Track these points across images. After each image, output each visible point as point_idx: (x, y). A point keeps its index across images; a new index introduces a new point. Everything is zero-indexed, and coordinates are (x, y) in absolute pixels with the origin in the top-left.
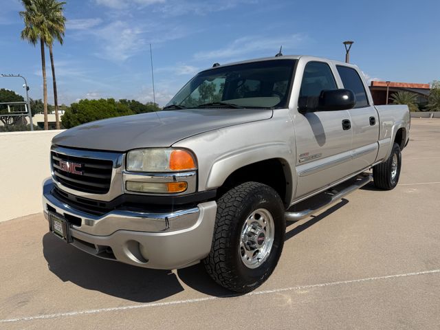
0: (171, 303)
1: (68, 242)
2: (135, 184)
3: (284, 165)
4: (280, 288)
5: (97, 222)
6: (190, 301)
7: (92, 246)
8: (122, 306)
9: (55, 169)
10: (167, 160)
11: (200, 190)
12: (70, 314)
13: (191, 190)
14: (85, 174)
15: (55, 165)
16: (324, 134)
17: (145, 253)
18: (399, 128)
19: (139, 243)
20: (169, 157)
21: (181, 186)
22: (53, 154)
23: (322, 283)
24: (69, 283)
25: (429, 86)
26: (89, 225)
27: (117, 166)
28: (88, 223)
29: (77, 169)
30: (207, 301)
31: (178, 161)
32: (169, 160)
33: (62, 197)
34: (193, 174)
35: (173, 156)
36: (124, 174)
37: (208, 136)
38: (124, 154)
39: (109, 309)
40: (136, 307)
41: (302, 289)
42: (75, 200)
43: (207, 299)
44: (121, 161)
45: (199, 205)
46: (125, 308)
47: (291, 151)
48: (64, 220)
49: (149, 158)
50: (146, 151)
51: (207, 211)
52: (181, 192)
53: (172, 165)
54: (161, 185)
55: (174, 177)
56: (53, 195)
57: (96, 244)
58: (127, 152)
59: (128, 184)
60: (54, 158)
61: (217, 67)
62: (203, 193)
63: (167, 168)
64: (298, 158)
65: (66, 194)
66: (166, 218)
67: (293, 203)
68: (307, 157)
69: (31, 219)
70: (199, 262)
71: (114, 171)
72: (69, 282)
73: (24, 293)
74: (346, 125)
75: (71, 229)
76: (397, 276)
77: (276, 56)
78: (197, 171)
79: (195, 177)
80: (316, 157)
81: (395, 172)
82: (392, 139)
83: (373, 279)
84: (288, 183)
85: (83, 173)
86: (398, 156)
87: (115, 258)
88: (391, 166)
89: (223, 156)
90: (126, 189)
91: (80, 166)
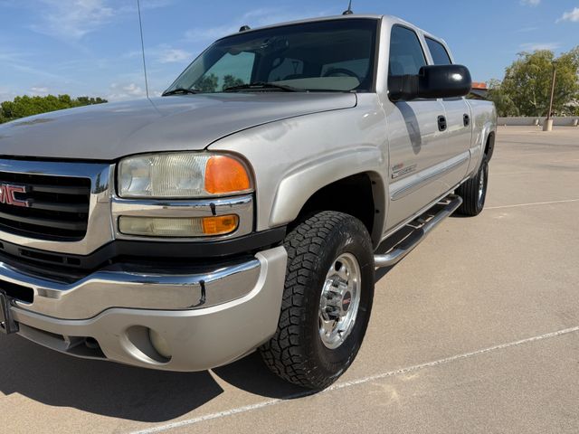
0: (206, 418)
1: (9, 332)
2: (137, 221)
3: (374, 183)
4: (374, 374)
5: (64, 293)
6: (236, 411)
7: (60, 337)
10: (198, 175)
11: (259, 229)
13: (246, 228)
14: (36, 206)
16: (419, 135)
17: (162, 344)
19: (148, 330)
20: (203, 169)
21: (226, 223)
23: (432, 360)
24: (16, 397)
25: (485, 85)
27: (99, 190)
30: (265, 407)
31: (219, 177)
32: (204, 175)
34: (246, 199)
35: (211, 166)
36: (114, 204)
37: (270, 131)
38: (112, 166)
41: (407, 373)
42: (16, 252)
44: (107, 179)
45: (258, 255)
49: (164, 172)
50: (157, 158)
51: (272, 265)
52: (227, 235)
53: (210, 184)
54: (188, 222)
55: (213, 207)
57: (65, 334)
58: (117, 161)
59: (123, 223)
61: (247, 31)
62: (264, 233)
63: (199, 189)
64: (391, 172)
66: (202, 283)
67: (383, 238)
68: (401, 170)
70: (254, 350)
71: (94, 199)
74: (442, 123)
75: (12, 308)
76: (531, 339)
77: (344, 14)
78: (254, 194)
79: (251, 206)
80: (410, 171)
81: (481, 192)
82: (482, 147)
83: (500, 347)
84: (378, 211)
85: (30, 204)
86: (485, 171)
87: (103, 356)
88: (479, 184)
89: (295, 167)
90: (119, 230)
91: (23, 190)
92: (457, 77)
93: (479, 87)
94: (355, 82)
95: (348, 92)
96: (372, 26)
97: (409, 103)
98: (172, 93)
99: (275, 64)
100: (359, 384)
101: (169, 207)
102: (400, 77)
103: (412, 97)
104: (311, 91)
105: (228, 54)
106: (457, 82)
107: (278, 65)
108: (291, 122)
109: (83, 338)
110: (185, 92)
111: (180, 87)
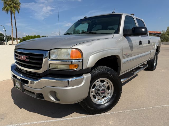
0: (70, 118)
1: (22, 91)
2: (54, 65)
3: (118, 58)
4: (117, 111)
5: (36, 82)
7: (33, 93)
8: (48, 120)
9: (16, 59)
10: (69, 54)
11: (83, 68)
12: (24, 124)
13: (80, 68)
14: (30, 61)
15: (16, 57)
16: (133, 46)
17: (58, 96)
18: (157, 46)
19: (55, 92)
20: (70, 52)
21: (75, 66)
22: (15, 52)
23: (134, 109)
25: (161, 32)
26: (32, 84)
27: (45, 58)
28: (31, 83)
29: (27, 58)
31: (74, 55)
32: (70, 54)
33: (19, 71)
34: (81, 61)
35: (72, 52)
36: (49, 61)
37: (88, 44)
38: (49, 51)
39: (42, 122)
40: (54, 120)
42: (25, 72)
43: (86, 116)
44: (47, 55)
45: (83, 75)
46: (49, 121)
47: (121, 52)
48: (20, 82)
49: (61, 53)
50: (59, 50)
51: (87, 78)
52: (75, 69)
53: (71, 56)
54: (66, 66)
55: (72, 62)
56: (15, 70)
57: (35, 92)
58: (50, 50)
59: (51, 65)
60: (16, 54)
61: (86, 18)
62: (85, 69)
63: (69, 57)
64: (123, 56)
65: (21, 70)
66: (68, 81)
67: (120, 75)
68: (127, 56)
69: (6, 82)
70: (82, 101)
71: (44, 60)
72: (23, 109)
73: (3, 114)
74: (140, 43)
75: (24, 85)
76: (166, 106)
77: (112, 13)
78: (83, 59)
79: (82, 62)
80: (130, 55)
81: (155, 63)
82: (155, 50)
83: (156, 107)
84: (119, 66)
85: (29, 60)
86: (156, 57)
87: (44, 99)
88: (154, 61)
89: (94, 53)
90: (50, 67)
91: (28, 57)
92: (143, 30)
93: (159, 33)
94: (114, 31)
95: (111, 34)
96: (120, 16)
97: (130, 37)
98: (66, 34)
99: (94, 27)
100: (112, 114)
101: (62, 62)
102: (127, 30)
103: (130, 35)
104: (101, 33)
105: (81, 24)
106: (143, 31)
107: (95, 27)
108: (94, 42)
109: (39, 93)
110: (69, 34)
111: (68, 33)
